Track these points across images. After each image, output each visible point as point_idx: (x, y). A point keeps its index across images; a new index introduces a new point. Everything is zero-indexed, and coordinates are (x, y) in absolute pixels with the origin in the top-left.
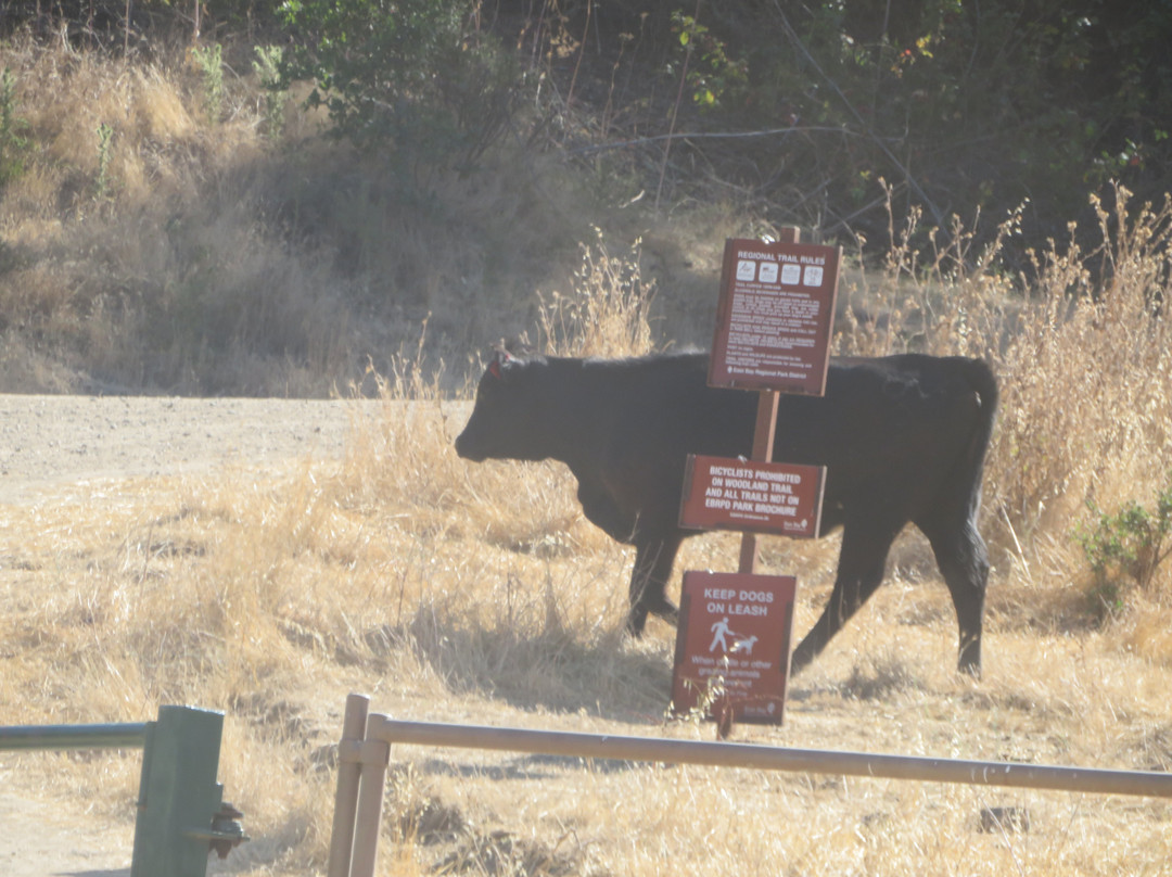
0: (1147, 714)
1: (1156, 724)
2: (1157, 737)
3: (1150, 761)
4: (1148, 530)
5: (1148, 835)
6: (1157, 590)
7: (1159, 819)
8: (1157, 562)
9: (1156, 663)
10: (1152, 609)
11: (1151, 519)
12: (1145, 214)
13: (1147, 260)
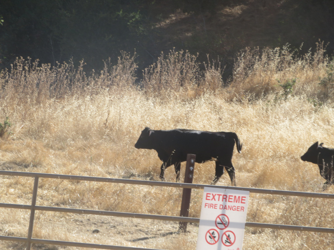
0: (2, 160)
1: (4, 162)
2: (4, 164)
3: (2, 168)
4: (2, 127)
5: (2, 181)
6: (4, 138)
7: (4, 178)
8: (4, 133)
9: (4, 151)
10: (3, 141)
11: (3, 126)
12: (2, 72)
13: (3, 80)
